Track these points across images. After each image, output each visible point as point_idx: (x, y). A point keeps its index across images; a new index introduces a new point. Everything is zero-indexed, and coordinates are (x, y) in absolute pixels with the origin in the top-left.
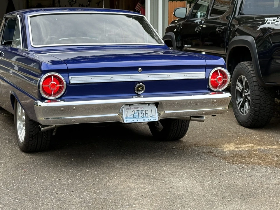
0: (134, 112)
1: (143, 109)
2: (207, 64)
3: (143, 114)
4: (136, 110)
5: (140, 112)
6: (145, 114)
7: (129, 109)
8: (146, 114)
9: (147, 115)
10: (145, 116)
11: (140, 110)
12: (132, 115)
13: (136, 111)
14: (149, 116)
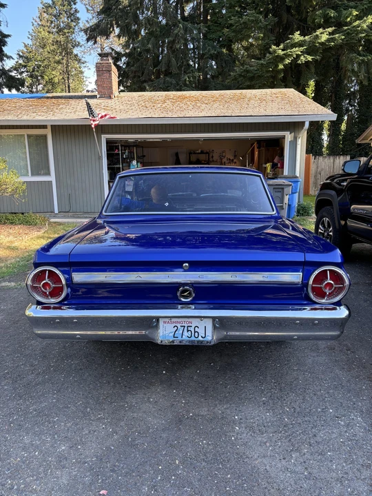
0: (176, 328)
1: (190, 325)
2: (306, 259)
3: (190, 332)
4: (179, 325)
5: (186, 328)
6: (193, 332)
7: (168, 322)
8: (195, 332)
9: (196, 334)
10: (193, 335)
11: (186, 325)
12: (172, 333)
13: (179, 327)
14: (200, 336)
